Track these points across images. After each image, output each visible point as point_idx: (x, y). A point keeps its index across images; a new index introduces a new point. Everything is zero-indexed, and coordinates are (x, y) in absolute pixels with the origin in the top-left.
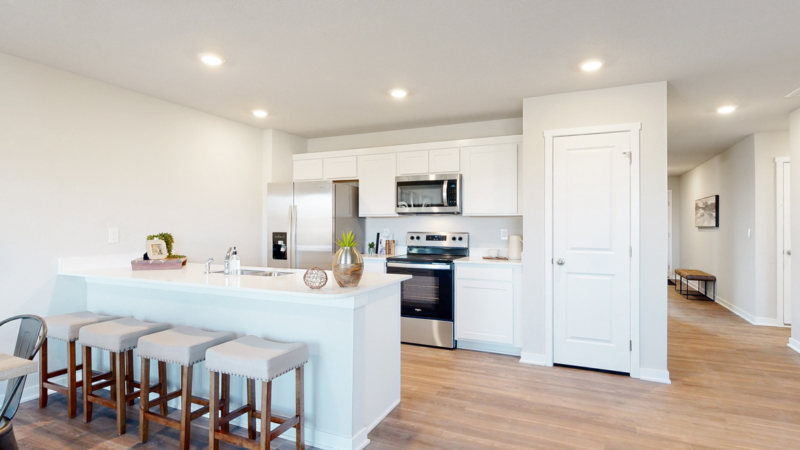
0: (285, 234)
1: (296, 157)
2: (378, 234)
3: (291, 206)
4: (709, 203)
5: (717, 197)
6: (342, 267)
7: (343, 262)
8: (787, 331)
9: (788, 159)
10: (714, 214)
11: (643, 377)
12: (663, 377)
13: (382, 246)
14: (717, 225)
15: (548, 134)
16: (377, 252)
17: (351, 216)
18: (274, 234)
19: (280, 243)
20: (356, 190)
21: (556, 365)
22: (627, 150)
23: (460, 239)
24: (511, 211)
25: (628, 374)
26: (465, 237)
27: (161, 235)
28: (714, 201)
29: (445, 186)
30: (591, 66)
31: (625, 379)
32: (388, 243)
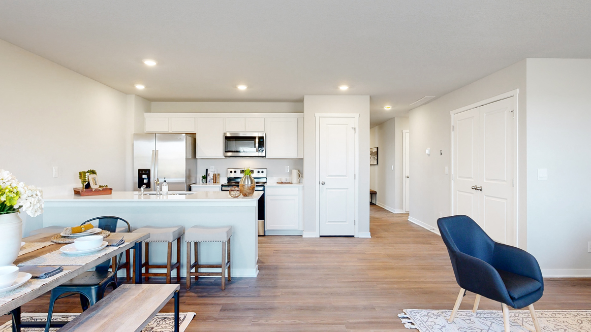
0: (149, 170)
1: (146, 114)
2: (207, 170)
3: (153, 151)
4: (374, 152)
5: (377, 148)
6: (246, 186)
7: (246, 183)
8: (407, 214)
9: (408, 131)
10: (376, 157)
11: (360, 237)
12: (368, 235)
13: (210, 177)
14: (377, 164)
15: (318, 115)
16: (207, 182)
17: (191, 157)
18: (139, 170)
19: (144, 176)
20: (195, 140)
21: (321, 236)
22: (354, 127)
23: (262, 172)
24: (294, 155)
25: (353, 236)
26: (265, 171)
27: (90, 171)
28: (376, 150)
29: (257, 140)
30: (344, 88)
31: (353, 238)
32: (215, 176)
